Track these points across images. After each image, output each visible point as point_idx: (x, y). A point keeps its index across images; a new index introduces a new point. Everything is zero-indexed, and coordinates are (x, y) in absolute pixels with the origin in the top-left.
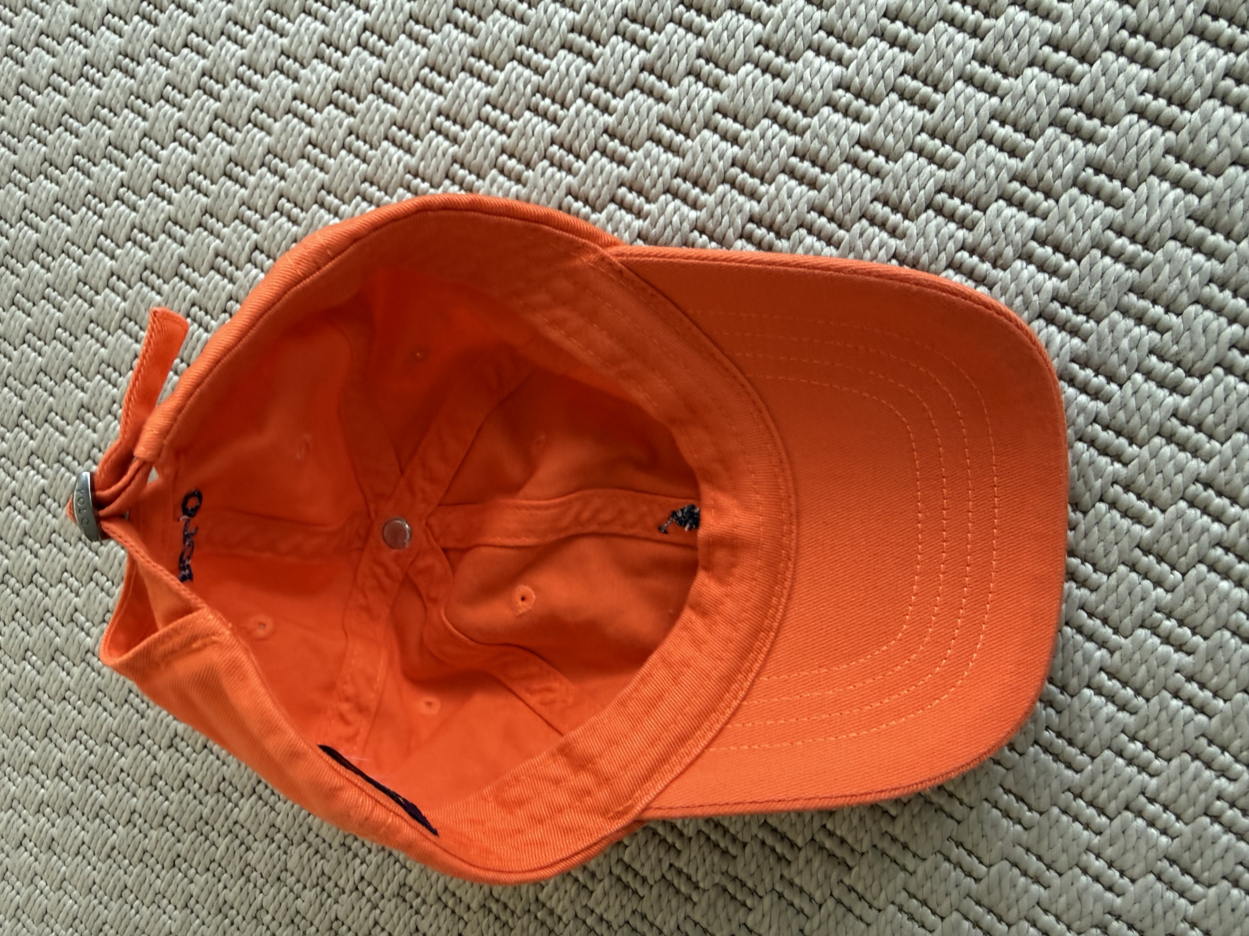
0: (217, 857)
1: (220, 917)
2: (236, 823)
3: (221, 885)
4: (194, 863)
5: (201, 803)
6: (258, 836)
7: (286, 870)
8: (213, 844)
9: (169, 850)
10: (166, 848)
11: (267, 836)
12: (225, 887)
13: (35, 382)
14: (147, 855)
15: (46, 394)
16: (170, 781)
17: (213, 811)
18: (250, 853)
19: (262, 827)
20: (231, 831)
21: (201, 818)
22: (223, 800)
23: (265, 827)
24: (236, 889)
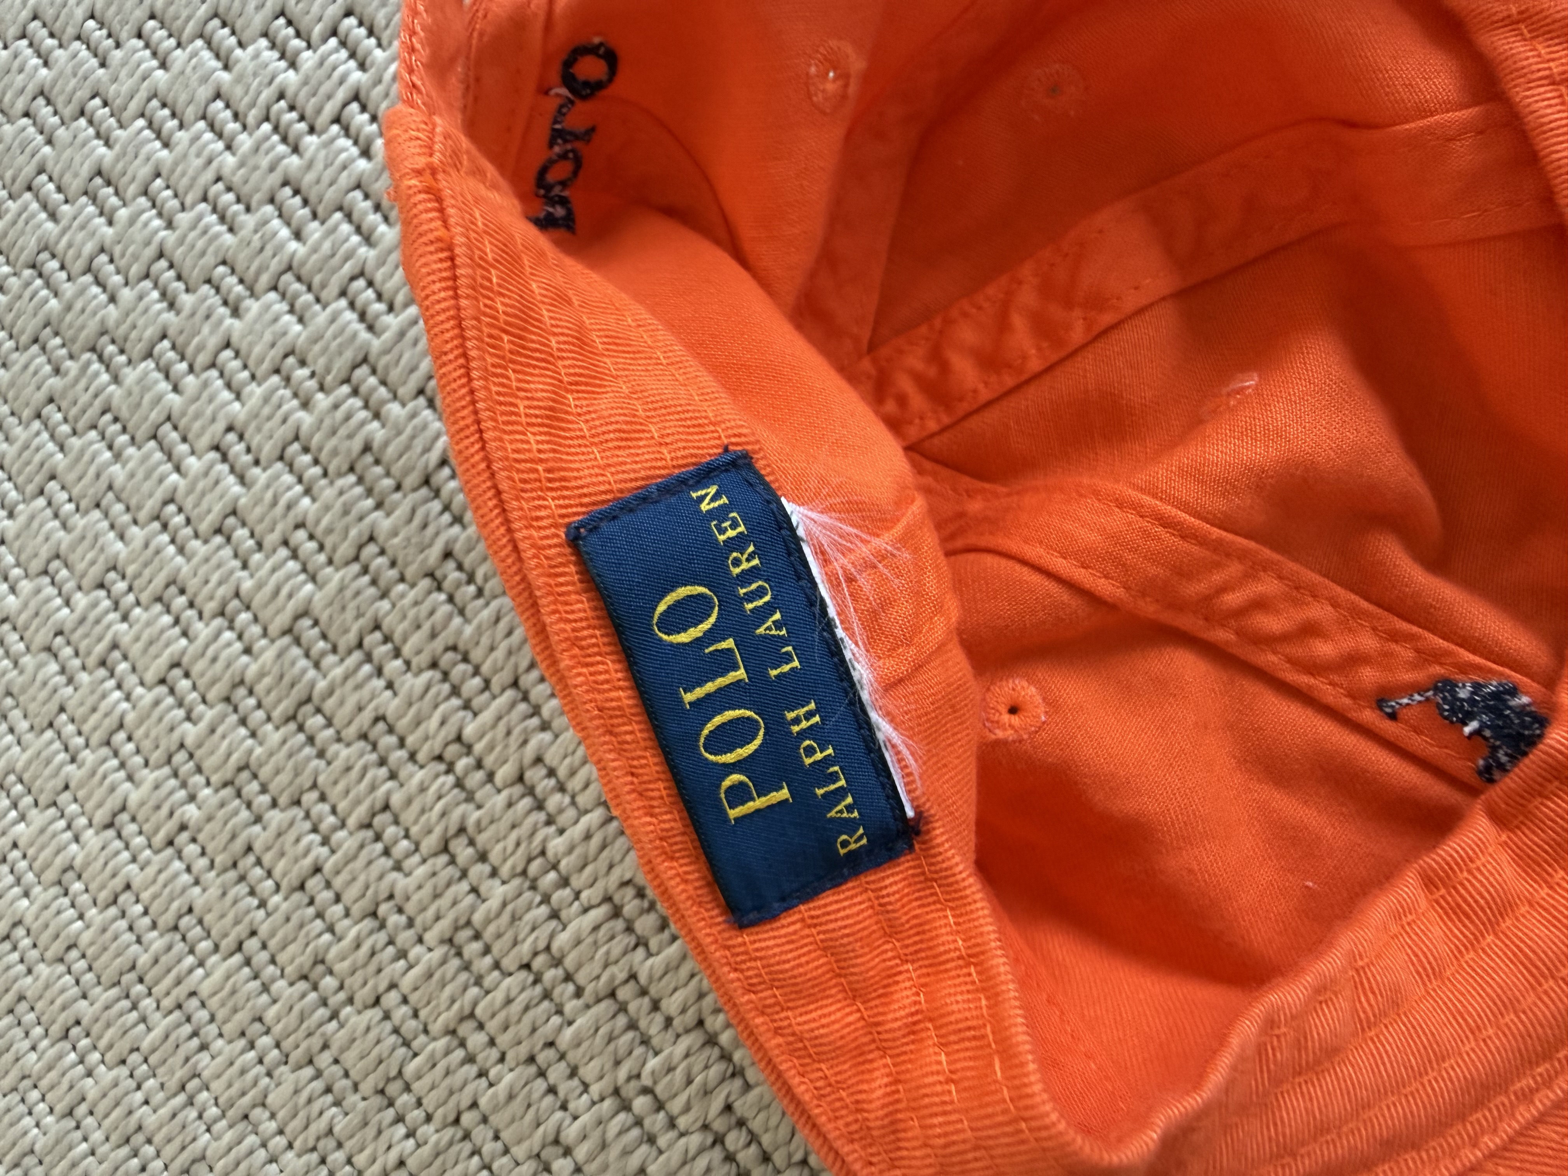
0: (145, 1045)
1: (125, 1151)
2: (193, 994)
3: (139, 1096)
4: (102, 1044)
5: (139, 941)
6: (227, 1029)
7: (264, 1105)
8: (143, 1019)
9: (64, 1008)
10: (59, 1002)
11: (243, 1034)
12: (146, 1102)
13: (27, 114)
14: (23, 1006)
15: (40, 138)
16: (93, 887)
17: (156, 961)
18: (205, 1057)
19: (239, 1016)
20: (179, 1006)
21: (133, 967)
22: (180, 947)
23: (242, 1017)
24: (164, 1111)
